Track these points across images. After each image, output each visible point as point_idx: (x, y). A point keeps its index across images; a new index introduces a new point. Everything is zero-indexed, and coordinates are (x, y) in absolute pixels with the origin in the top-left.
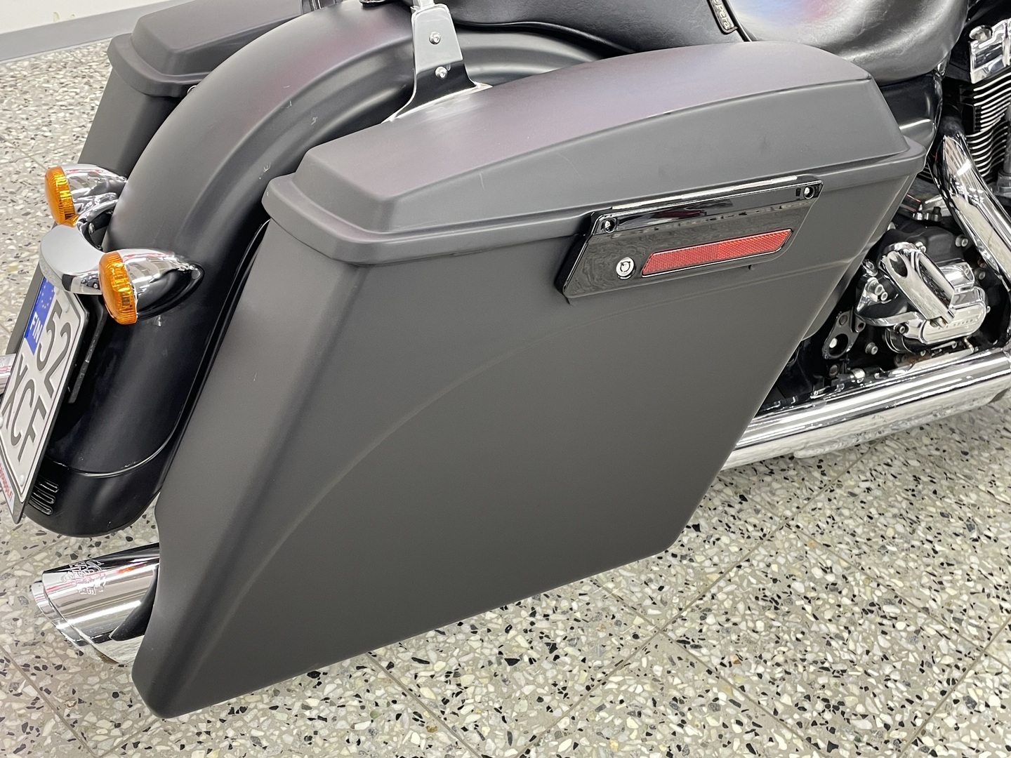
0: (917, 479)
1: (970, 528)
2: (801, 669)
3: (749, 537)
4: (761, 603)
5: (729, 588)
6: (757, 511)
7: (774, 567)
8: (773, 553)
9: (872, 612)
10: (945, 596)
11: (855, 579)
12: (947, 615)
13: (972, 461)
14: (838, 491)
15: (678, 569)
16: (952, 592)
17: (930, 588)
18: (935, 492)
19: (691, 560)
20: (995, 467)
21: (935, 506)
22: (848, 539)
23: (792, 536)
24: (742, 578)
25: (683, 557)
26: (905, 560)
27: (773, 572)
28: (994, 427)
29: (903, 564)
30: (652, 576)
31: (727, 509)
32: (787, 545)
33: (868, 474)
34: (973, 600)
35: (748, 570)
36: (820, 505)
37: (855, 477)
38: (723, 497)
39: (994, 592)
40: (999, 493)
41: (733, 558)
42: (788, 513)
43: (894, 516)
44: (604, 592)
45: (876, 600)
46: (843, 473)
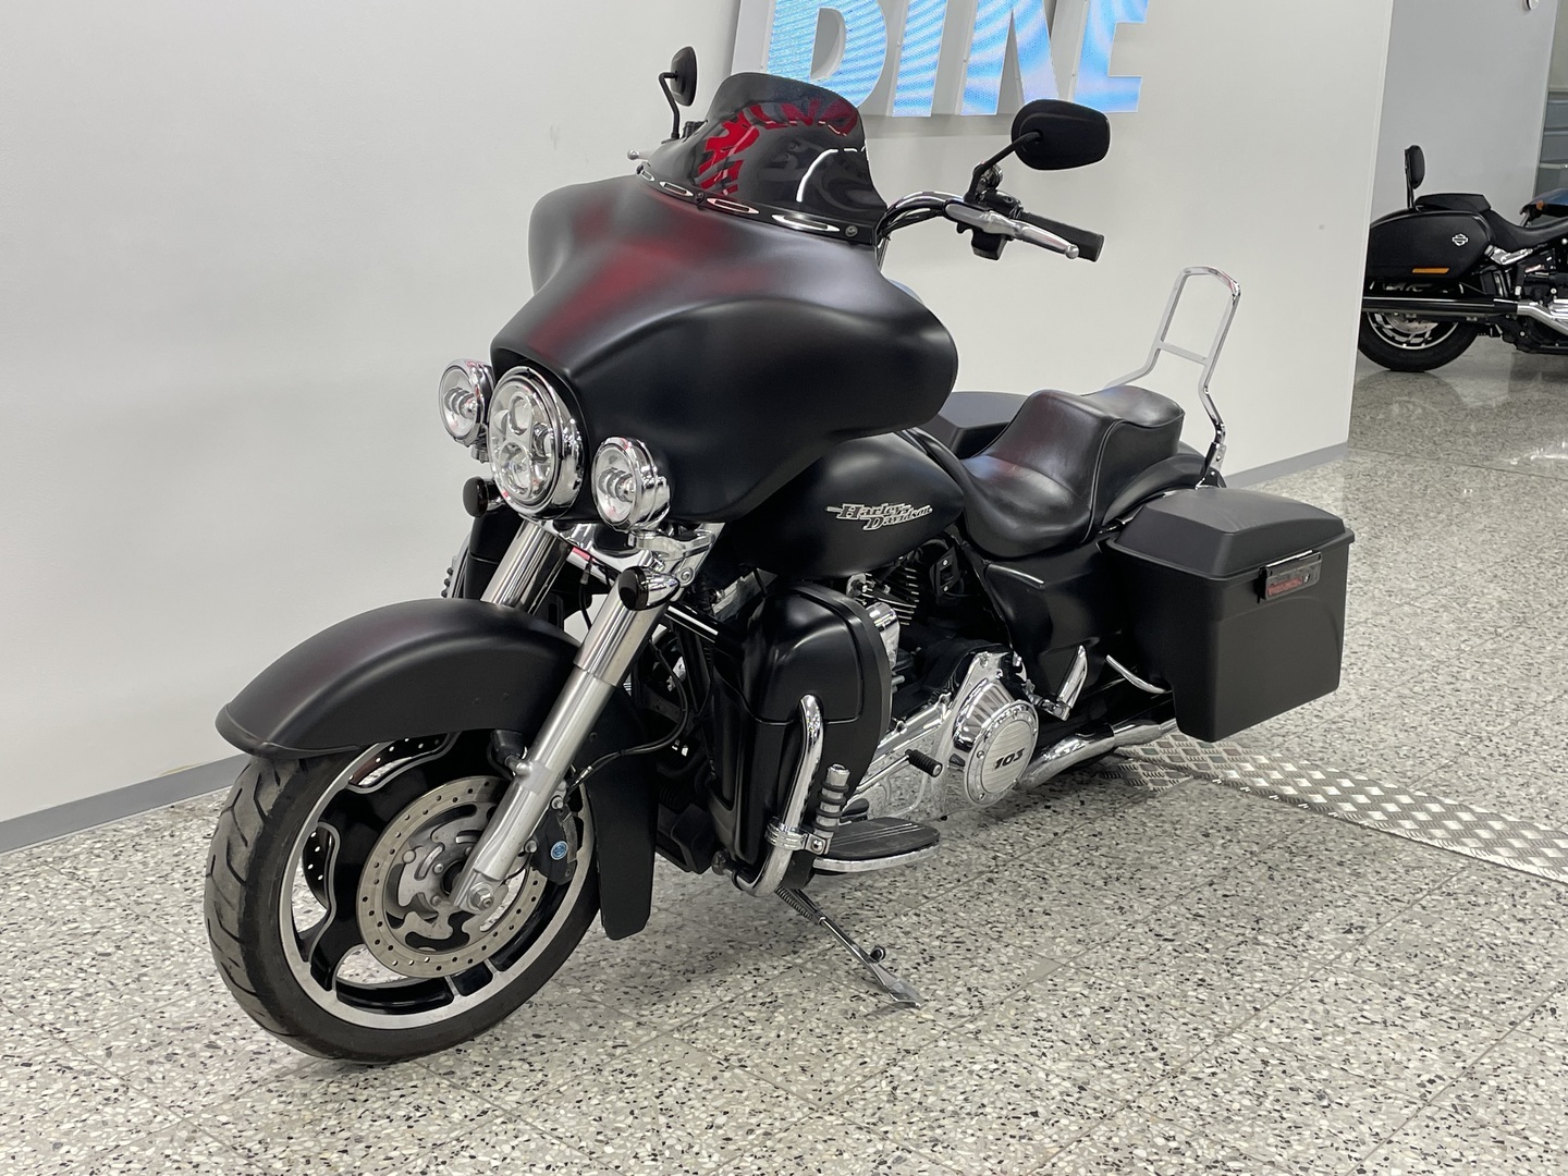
0: (1265, 1063)
1: (1321, 1098)
3: (1089, 1118)
4: (1102, 1167)
5: (1069, 1158)
6: (1097, 1098)
7: (1116, 1140)
8: (1115, 1129)
9: (1216, 1167)
10: (1291, 1152)
11: (1199, 1144)
12: (1293, 1166)
13: (1325, 1045)
14: (1181, 1078)
15: (1017, 1146)
16: (1300, 1148)
17: (1276, 1146)
18: (1284, 1072)
19: (1030, 1139)
20: (1350, 1048)
21: (1283, 1082)
22: (1191, 1113)
23: (1135, 1115)
24: (1083, 1150)
25: (1021, 1138)
26: (1251, 1126)
27: (1114, 1143)
28: (1351, 1015)
29: (1249, 1130)
30: (991, 1153)
31: (1065, 1098)
32: (1128, 1122)
33: (1214, 1062)
34: (1320, 1152)
35: (1089, 1143)
36: (1162, 1089)
37: (1200, 1065)
38: (1061, 1089)
39: (1343, 1146)
40: (1353, 1069)
41: (1073, 1135)
42: (1129, 1097)
43: (1241, 1093)
44: (944, 1168)
45: (1220, 1158)
46: (1187, 1062)
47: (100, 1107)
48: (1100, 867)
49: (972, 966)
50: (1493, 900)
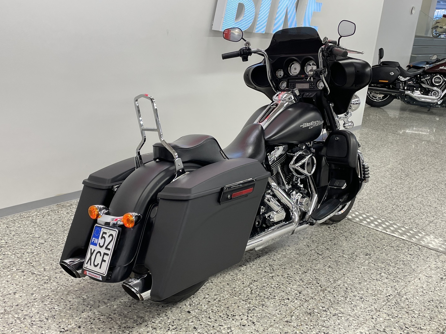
0: (347, 289)
1: (361, 299)
2: (317, 326)
3: (302, 301)
4: (306, 314)
5: (298, 311)
6: (304, 296)
8: (309, 304)
9: (335, 315)
10: (355, 312)
11: (331, 309)
12: (355, 316)
13: (362, 285)
14: (326, 291)
15: (284, 307)
16: (356, 311)
17: (351, 311)
18: (352, 291)
19: (287, 306)
20: (368, 286)
21: (352, 294)
22: (329, 301)
23: (314, 301)
24: (301, 309)
25: (285, 305)
26: (344, 305)
27: (309, 308)
28: (368, 277)
29: (343, 306)
30: (277, 309)
31: (296, 295)
32: (312, 302)
33: (334, 288)
34: (362, 313)
35: (303, 308)
36: (321, 294)
37: (330, 288)
38: (295, 293)
39: (368, 311)
40: (369, 291)
41: (298, 305)
42: (312, 296)
43: (341, 296)
44: (265, 312)
45: (336, 313)
46: (327, 287)
47: (43, 284)
48: (302, 234)
49: (271, 259)
50: (403, 249)
